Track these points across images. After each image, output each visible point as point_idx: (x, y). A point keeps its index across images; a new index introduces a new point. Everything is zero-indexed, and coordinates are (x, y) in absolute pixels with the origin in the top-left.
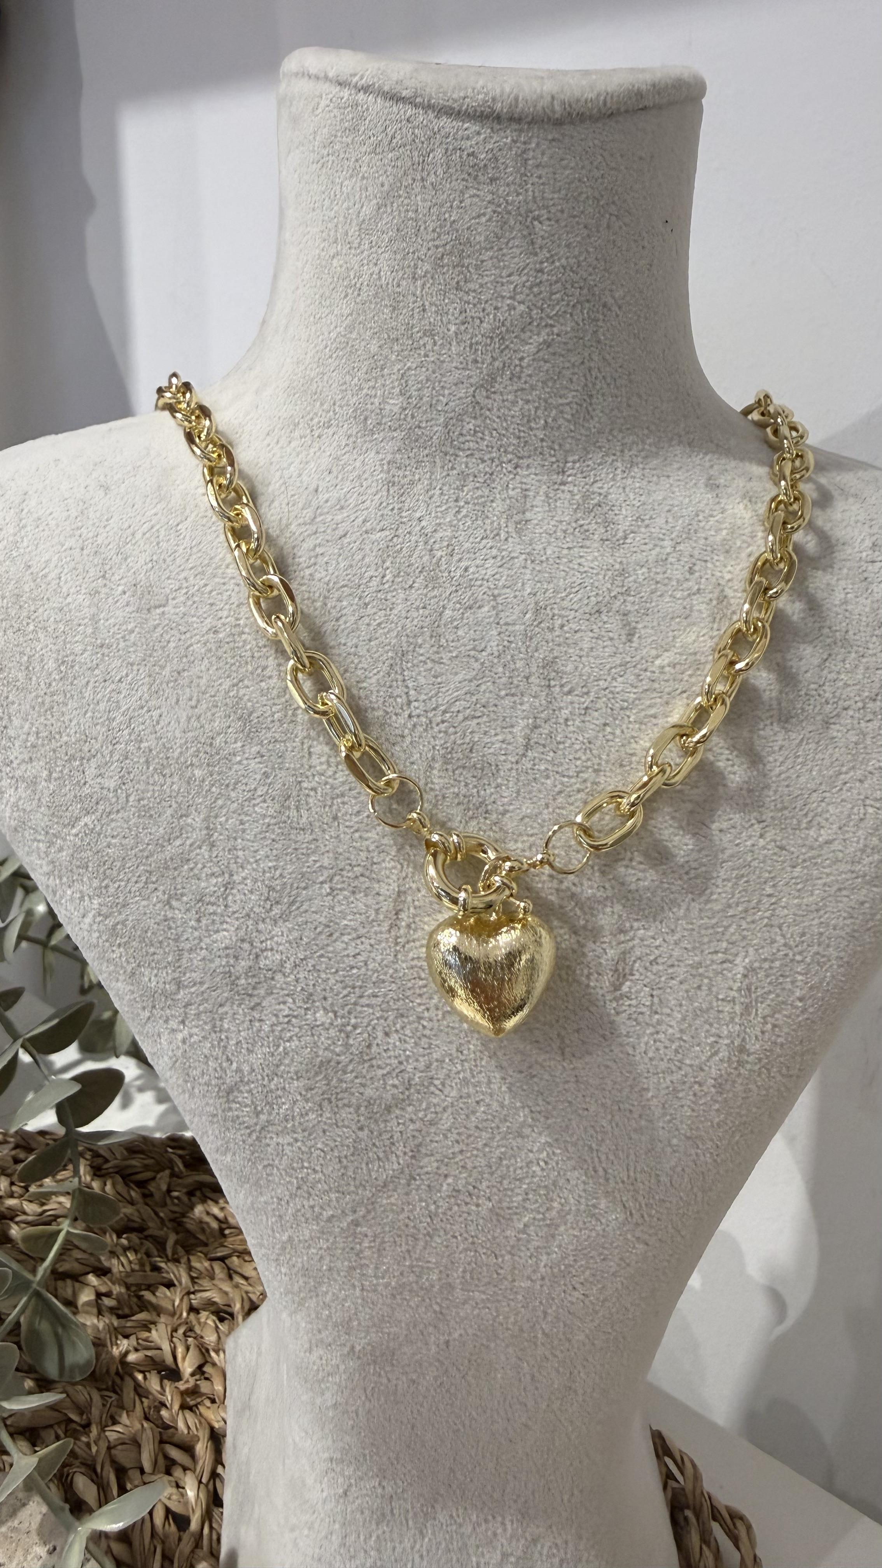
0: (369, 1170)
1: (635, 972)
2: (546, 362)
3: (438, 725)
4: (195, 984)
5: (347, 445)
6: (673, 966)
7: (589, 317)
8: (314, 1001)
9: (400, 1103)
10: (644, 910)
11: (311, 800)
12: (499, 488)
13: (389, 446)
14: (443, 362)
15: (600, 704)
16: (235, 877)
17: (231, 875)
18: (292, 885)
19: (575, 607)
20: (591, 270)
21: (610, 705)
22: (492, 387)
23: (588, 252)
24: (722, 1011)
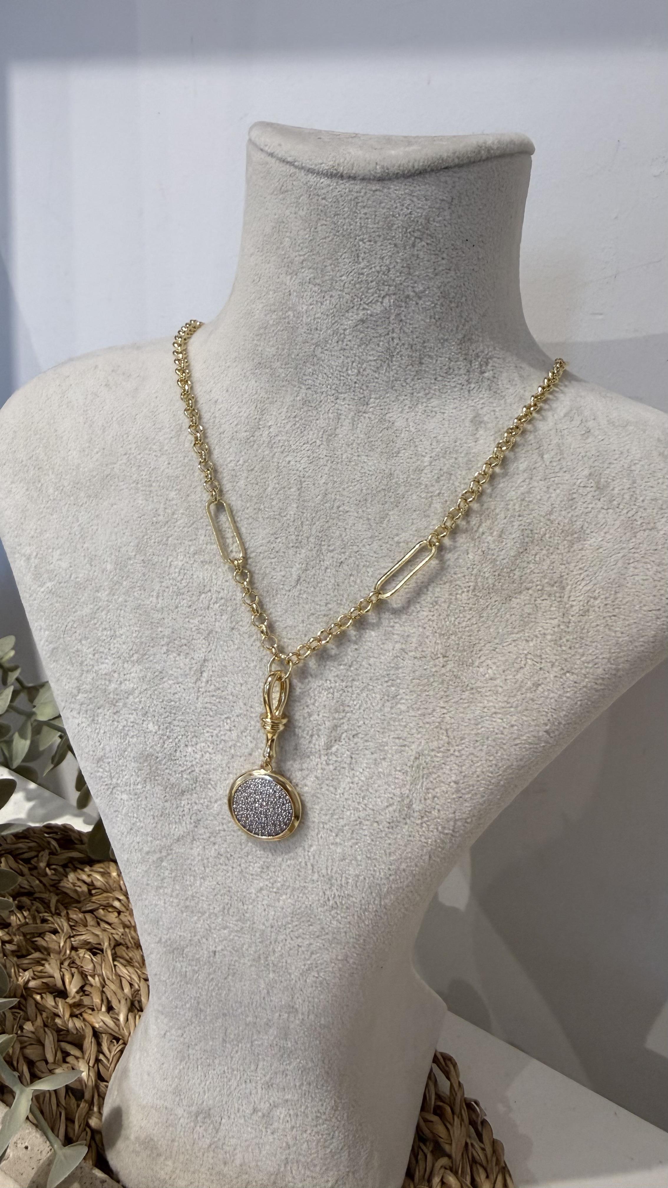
0: (170, 829)
1: (342, 740)
2: (361, 332)
5: (241, 374)
6: (368, 740)
7: (395, 304)
8: (148, 717)
9: (189, 790)
10: (354, 700)
12: (323, 412)
13: (263, 378)
14: (298, 328)
15: (351, 560)
18: (146, 644)
20: (398, 274)
21: (357, 563)
22: (325, 346)
23: (397, 263)
24: (398, 778)
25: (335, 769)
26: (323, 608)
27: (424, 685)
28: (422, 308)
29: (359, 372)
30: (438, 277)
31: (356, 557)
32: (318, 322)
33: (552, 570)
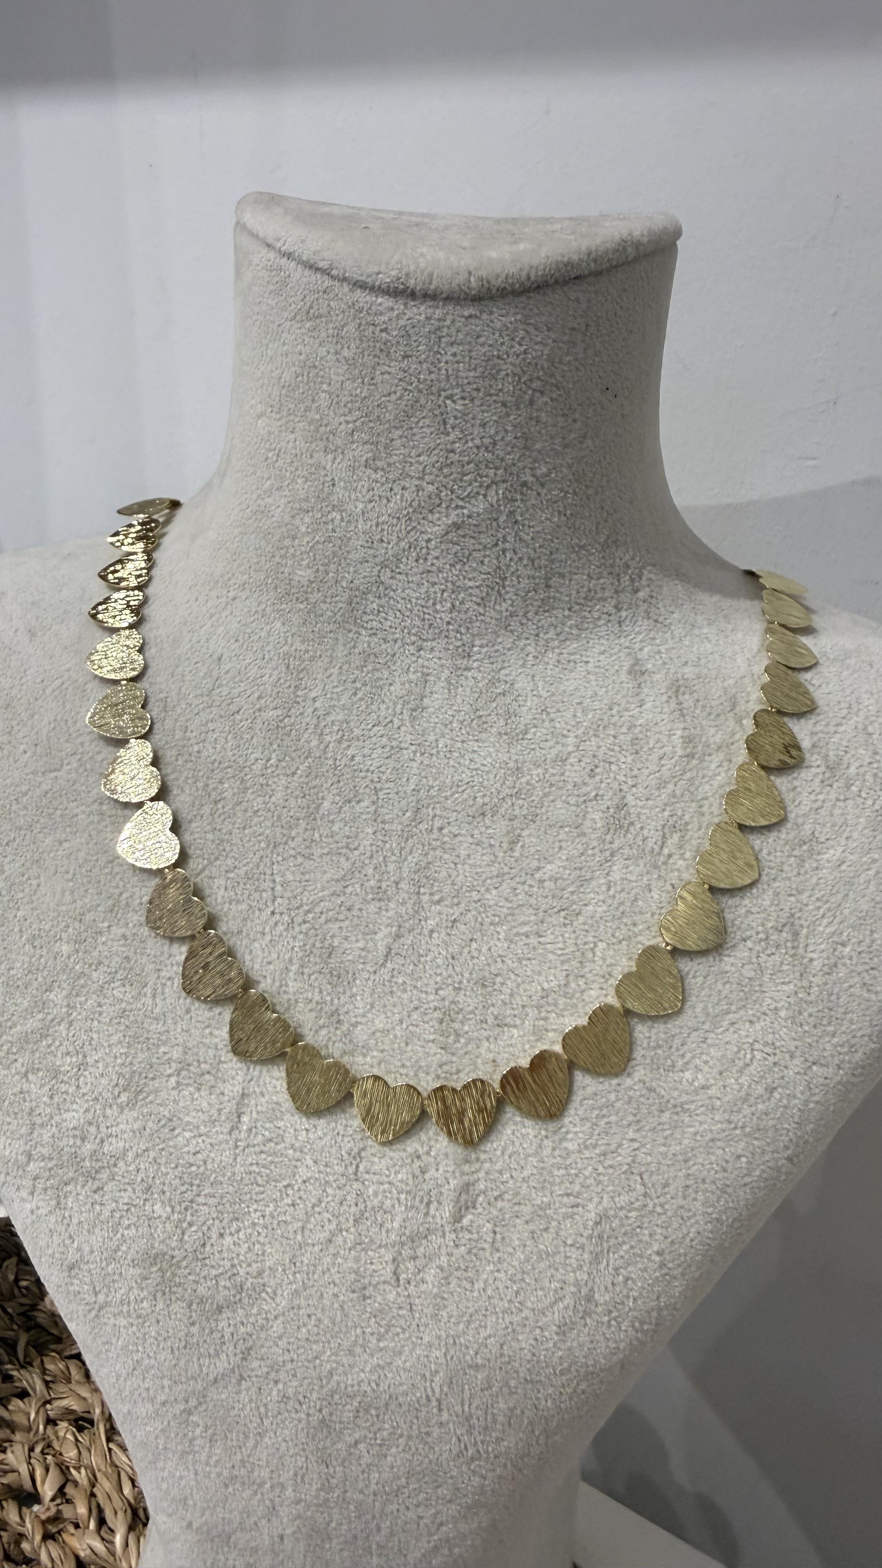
0: (200, 1366)
1: (478, 1206)
2: (454, 544)
3: (300, 925)
4: (43, 1160)
5: (256, 612)
6: (520, 1204)
7: (505, 498)
8: (152, 1193)
9: (231, 1305)
11: (167, 990)
12: (400, 671)
13: (295, 619)
14: (350, 539)
15: (469, 916)
16: (88, 1059)
17: (85, 1057)
18: (140, 1074)
19: (459, 808)
20: (509, 449)
21: (480, 919)
22: (397, 567)
23: (506, 431)
24: (570, 1257)
25: (469, 1252)
26: (432, 997)
27: (601, 1108)
28: (547, 501)
29: (453, 606)
30: (568, 450)
31: (476, 909)
32: (383, 530)
33: (777, 905)
